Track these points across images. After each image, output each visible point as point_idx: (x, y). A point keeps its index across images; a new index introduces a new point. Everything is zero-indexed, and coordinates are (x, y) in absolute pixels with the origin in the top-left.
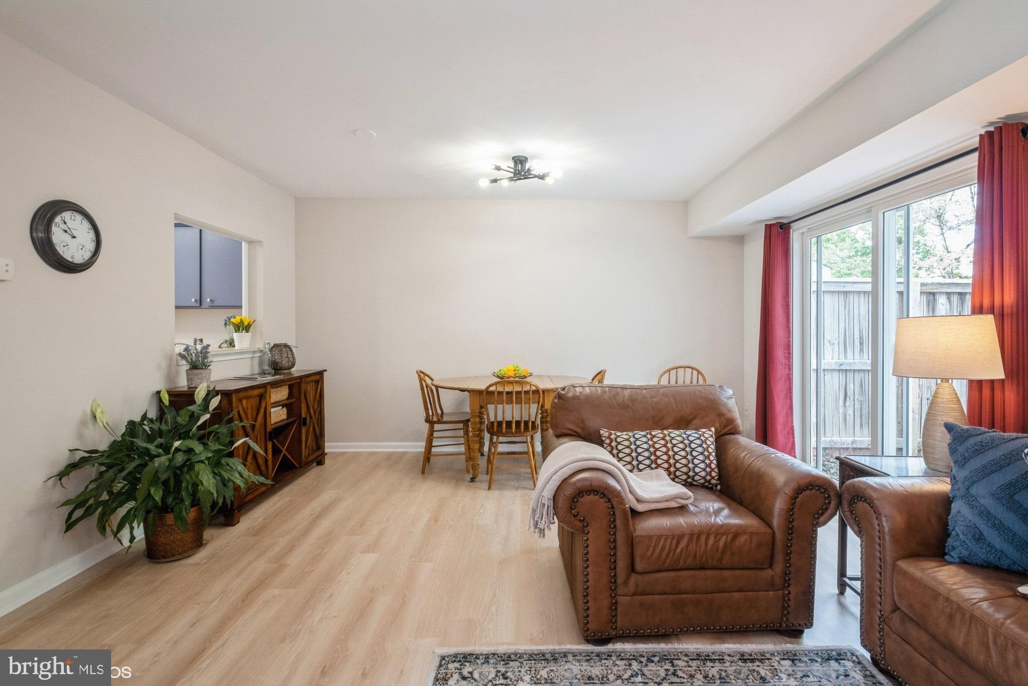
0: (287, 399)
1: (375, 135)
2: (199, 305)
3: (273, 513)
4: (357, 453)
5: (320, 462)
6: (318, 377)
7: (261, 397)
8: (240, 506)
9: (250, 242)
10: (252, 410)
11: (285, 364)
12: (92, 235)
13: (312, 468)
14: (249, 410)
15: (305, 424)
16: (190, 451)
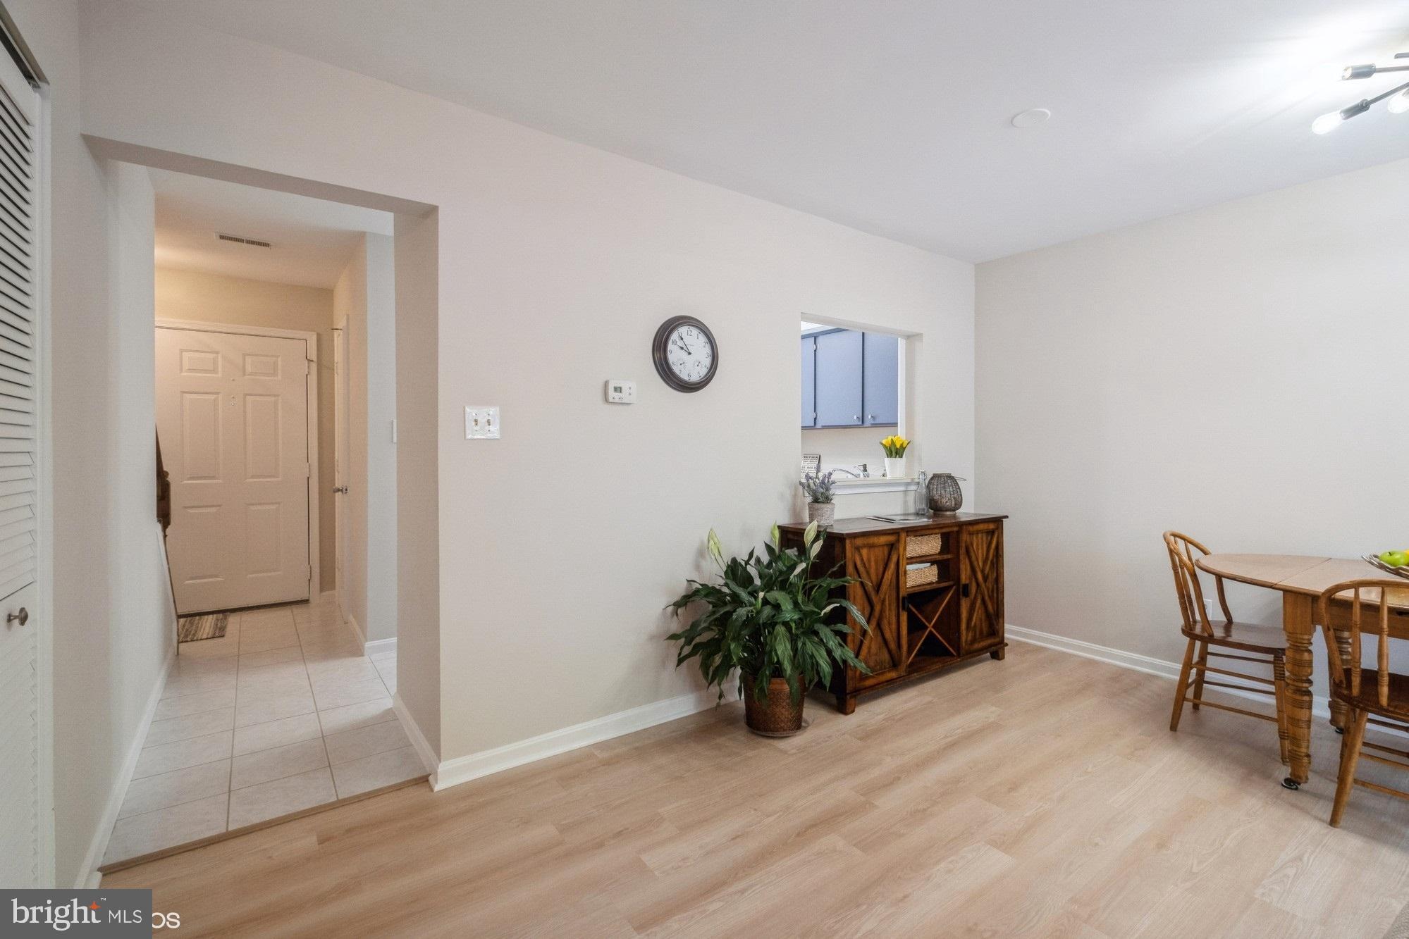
0: (940, 553)
1: (1049, 113)
2: (861, 423)
3: (900, 714)
4: (1063, 653)
5: (997, 655)
6: (992, 526)
7: (892, 547)
8: (856, 691)
9: (910, 337)
10: (876, 562)
11: (947, 502)
12: (708, 350)
13: (980, 661)
14: (873, 563)
15: (966, 594)
16: (777, 607)
